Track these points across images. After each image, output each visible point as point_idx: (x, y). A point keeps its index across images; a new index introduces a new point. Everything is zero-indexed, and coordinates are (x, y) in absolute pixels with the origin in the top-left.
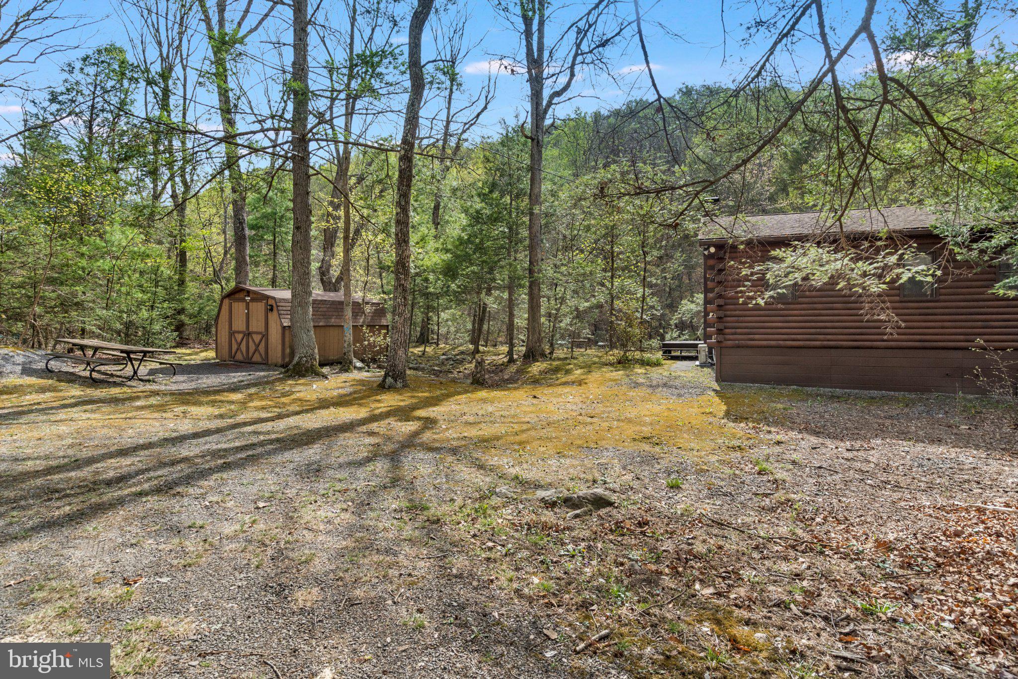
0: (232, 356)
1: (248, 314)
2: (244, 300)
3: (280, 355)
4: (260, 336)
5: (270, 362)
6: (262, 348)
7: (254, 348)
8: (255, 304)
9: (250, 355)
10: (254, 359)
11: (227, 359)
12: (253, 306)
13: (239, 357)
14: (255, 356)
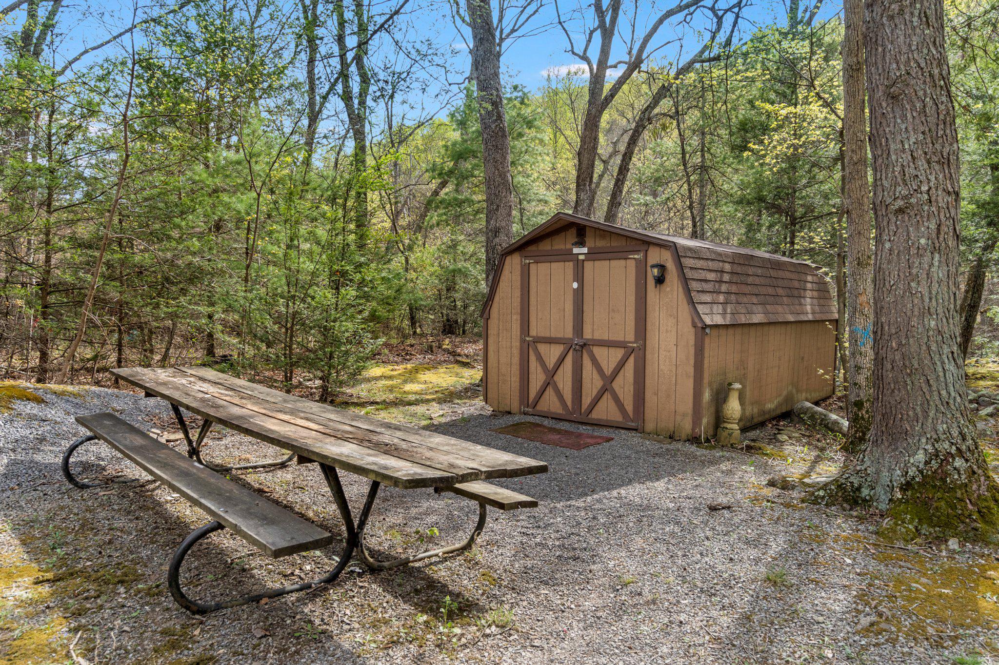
0: (529, 404)
1: (579, 296)
2: (567, 256)
3: (686, 405)
4: (619, 354)
5: (650, 426)
6: (624, 385)
7: (598, 383)
8: (602, 266)
9: (586, 401)
10: (598, 414)
11: (515, 406)
12: (596, 271)
13: (550, 403)
14: (602, 404)
